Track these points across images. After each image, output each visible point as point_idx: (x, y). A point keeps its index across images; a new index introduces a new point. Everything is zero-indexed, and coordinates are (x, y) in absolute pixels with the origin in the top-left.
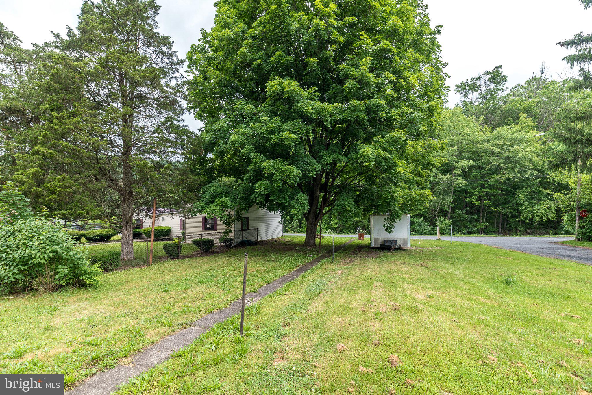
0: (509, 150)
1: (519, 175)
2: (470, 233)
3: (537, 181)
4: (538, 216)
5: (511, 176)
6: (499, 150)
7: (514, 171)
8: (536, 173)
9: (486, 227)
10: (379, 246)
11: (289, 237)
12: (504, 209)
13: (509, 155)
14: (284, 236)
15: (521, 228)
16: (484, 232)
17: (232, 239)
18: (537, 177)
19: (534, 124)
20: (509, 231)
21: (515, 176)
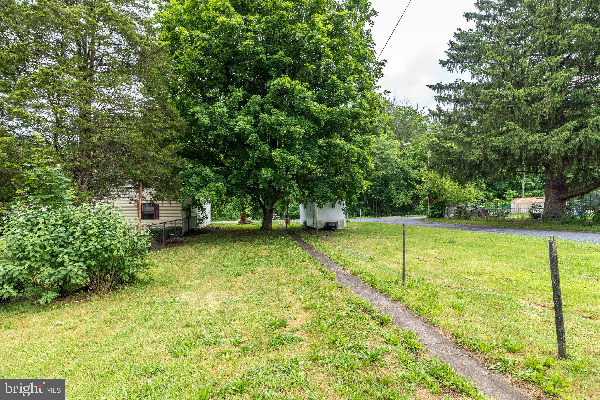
0: (383, 153)
1: (390, 172)
2: (359, 216)
3: (401, 176)
4: (402, 202)
5: (386, 172)
6: (377, 152)
7: (387, 169)
8: (400, 171)
9: (369, 211)
10: (323, 227)
11: (218, 224)
12: (380, 196)
13: (383, 156)
14: (212, 224)
15: (390, 211)
16: (367, 214)
17: (181, 228)
18: (400, 174)
19: (396, 136)
20: (381, 213)
21: (388, 172)
